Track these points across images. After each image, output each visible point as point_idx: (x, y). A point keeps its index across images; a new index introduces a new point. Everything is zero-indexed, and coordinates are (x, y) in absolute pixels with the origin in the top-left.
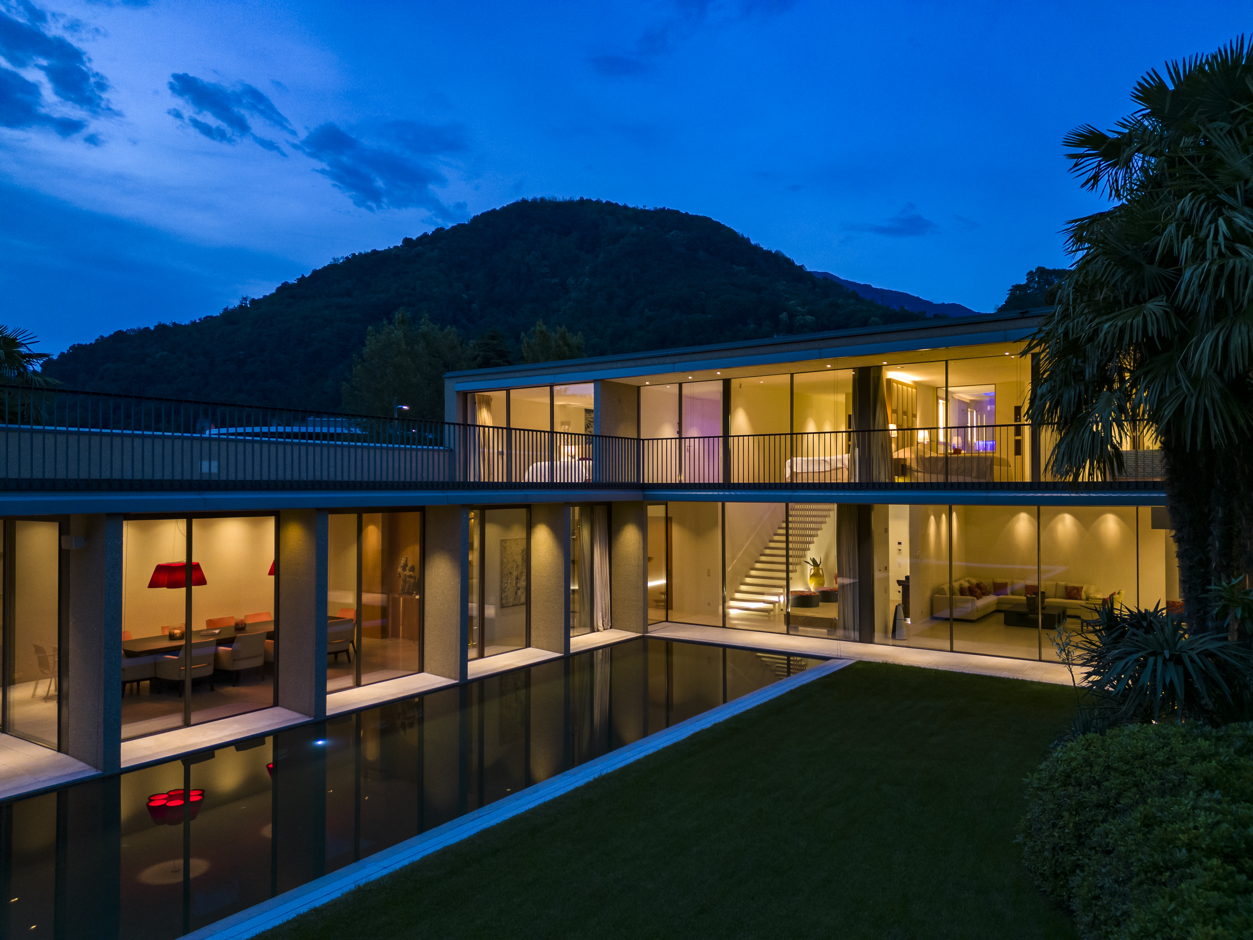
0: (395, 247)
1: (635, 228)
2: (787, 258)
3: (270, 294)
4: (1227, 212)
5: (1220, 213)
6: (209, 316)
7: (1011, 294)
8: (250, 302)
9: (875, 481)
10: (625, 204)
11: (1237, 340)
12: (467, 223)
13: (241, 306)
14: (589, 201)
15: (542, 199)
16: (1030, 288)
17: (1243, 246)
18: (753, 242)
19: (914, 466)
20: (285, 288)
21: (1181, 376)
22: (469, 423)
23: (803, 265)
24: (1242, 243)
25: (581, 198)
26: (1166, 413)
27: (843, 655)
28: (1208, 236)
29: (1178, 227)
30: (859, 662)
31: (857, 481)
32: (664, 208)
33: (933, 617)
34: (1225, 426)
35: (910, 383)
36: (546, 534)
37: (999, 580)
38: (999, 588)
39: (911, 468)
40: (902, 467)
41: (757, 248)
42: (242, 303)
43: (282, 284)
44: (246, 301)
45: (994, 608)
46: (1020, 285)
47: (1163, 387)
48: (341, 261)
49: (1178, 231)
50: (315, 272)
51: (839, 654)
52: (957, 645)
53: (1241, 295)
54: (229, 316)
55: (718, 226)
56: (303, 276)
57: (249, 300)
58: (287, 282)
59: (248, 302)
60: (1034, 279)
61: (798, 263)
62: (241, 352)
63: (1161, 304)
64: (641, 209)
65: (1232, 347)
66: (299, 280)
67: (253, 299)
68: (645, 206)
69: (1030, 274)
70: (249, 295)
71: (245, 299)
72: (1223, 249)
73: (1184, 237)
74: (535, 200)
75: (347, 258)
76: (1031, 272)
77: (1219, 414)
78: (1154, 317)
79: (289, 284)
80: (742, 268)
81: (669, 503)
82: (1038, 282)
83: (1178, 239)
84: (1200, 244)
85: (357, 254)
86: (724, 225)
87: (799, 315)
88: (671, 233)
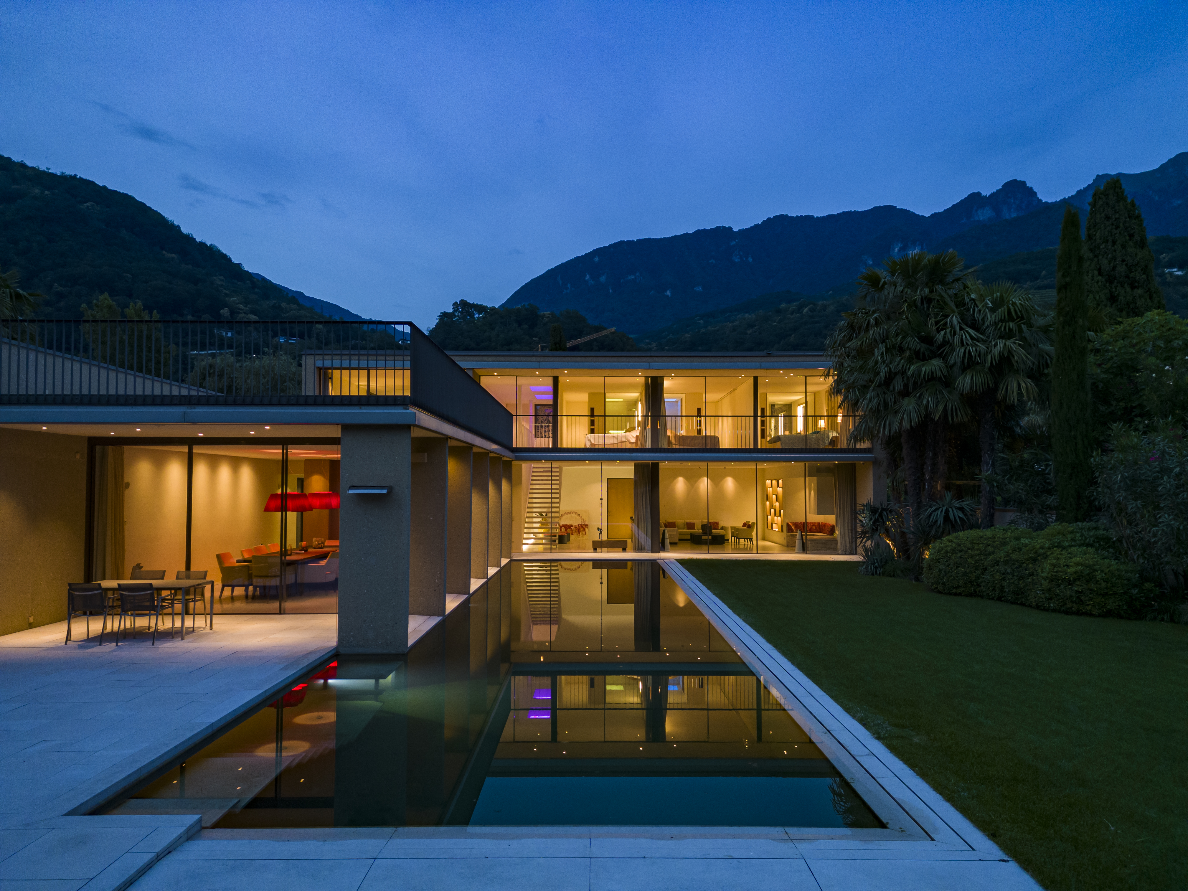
1: (37, 191)
2: (223, 253)
7: (440, 320)
16: (456, 316)
18: (184, 231)
23: (240, 264)
30: (677, 560)
31: (650, 447)
41: (189, 239)
46: (447, 312)
60: (458, 309)
61: (235, 260)
64: (44, 171)
76: (456, 303)
82: (461, 313)
87: (241, 313)
88: (85, 205)
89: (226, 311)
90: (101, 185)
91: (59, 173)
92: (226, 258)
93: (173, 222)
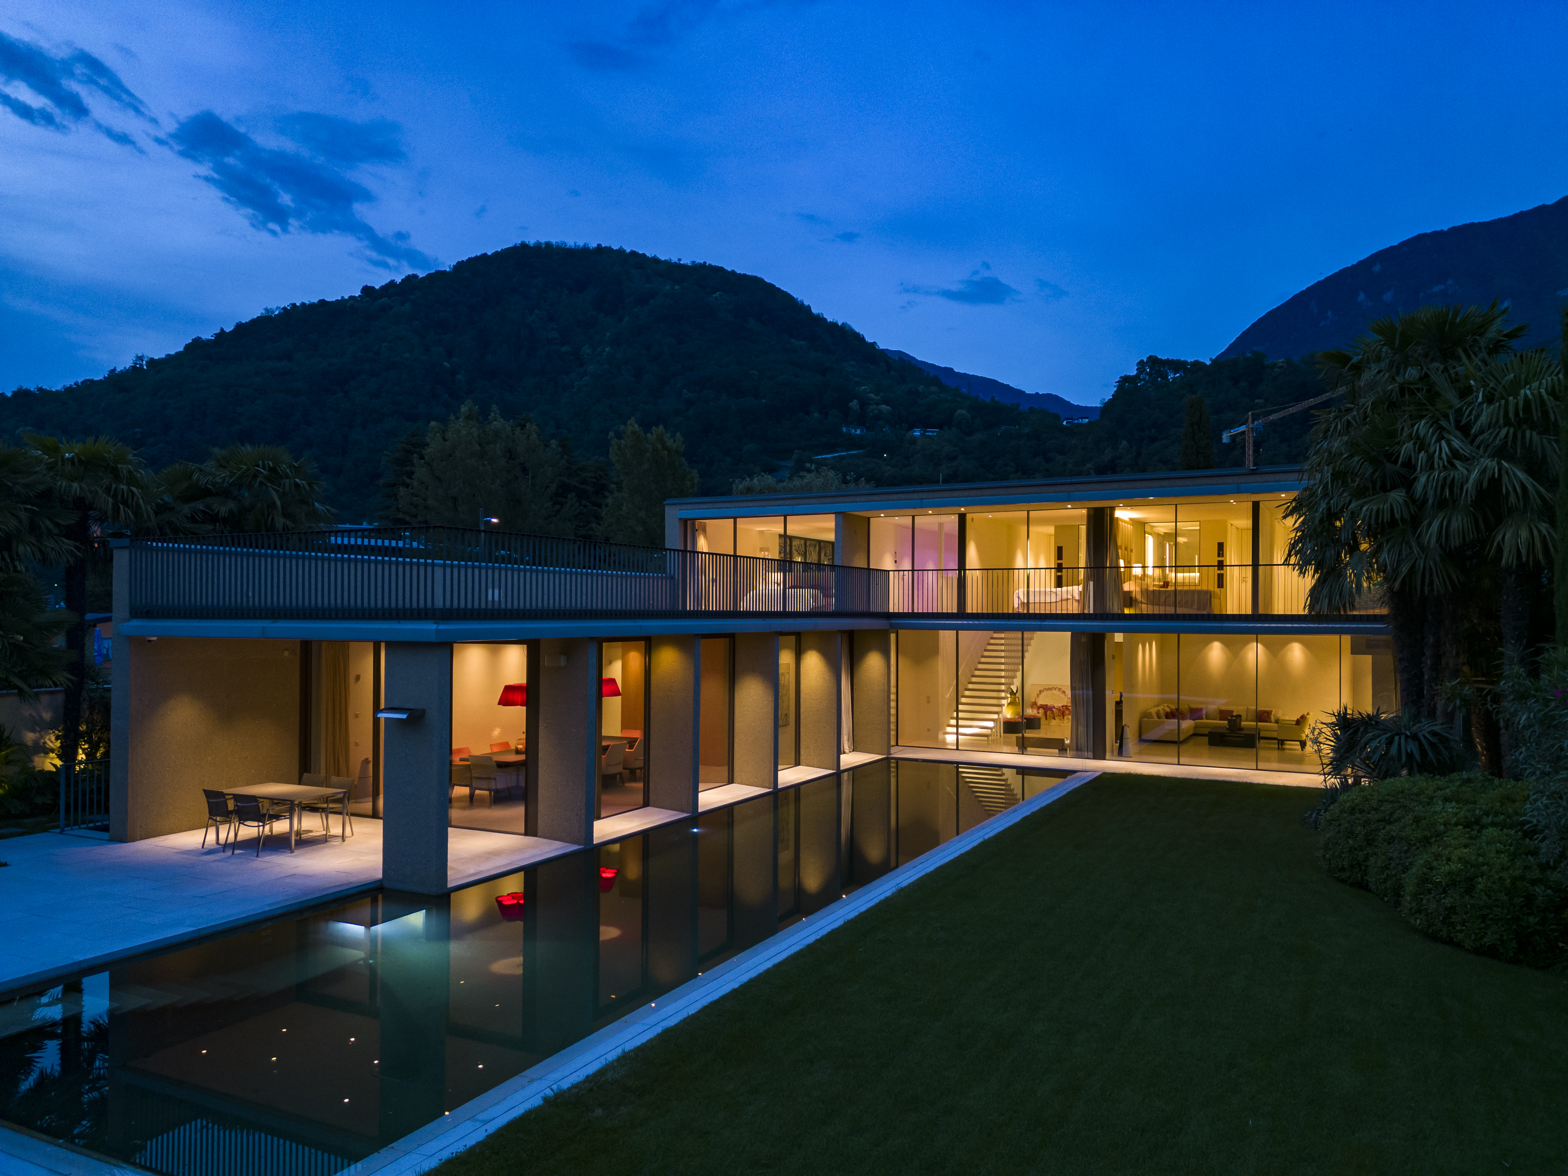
0: (351, 298)
1: (668, 287)
2: (856, 332)
3: (176, 353)
4: (1446, 435)
5: (1443, 438)
6: (89, 380)
7: (1119, 387)
8: (147, 362)
9: (1108, 611)
10: (655, 256)
11: (1455, 525)
12: (448, 270)
13: (134, 367)
14: (609, 249)
15: (548, 244)
16: (1141, 380)
17: (1458, 462)
18: (815, 311)
19: (1139, 597)
20: (196, 345)
21: (1413, 544)
22: (689, 549)
23: (875, 342)
24: (1457, 459)
25: (599, 245)
26: (1403, 570)
27: (1088, 769)
28: (1435, 452)
29: (1415, 444)
30: (1104, 773)
31: (1091, 612)
32: (705, 263)
33: (1141, 740)
34: (1444, 582)
35: (1127, 519)
36: (817, 659)
37: (1194, 706)
38: (1195, 713)
39: (1136, 600)
40: (1129, 599)
41: (819, 320)
42: (137, 364)
43: (193, 340)
44: (142, 361)
45: (1191, 732)
46: (1129, 376)
47: (1401, 551)
48: (277, 312)
49: (1415, 448)
50: (239, 326)
51: (1084, 768)
52: (1182, 760)
53: (1458, 497)
54: (116, 380)
55: (771, 289)
56: (222, 330)
57: (146, 359)
58: (199, 338)
59: (144, 363)
60: (1145, 370)
61: (869, 339)
62: (138, 430)
63: (1401, 494)
64: (675, 263)
65: (1452, 529)
66: (217, 336)
67: (152, 360)
68: (680, 260)
69: (1141, 363)
70: (146, 354)
71: (141, 358)
72: (1446, 463)
73: (1420, 452)
74: (538, 245)
75: (284, 308)
76: (1142, 361)
77: (1439, 572)
78: (1398, 504)
79: (203, 341)
80: (802, 342)
81: (899, 631)
82: (1150, 374)
83: (1415, 451)
84: (1431, 457)
85: (298, 304)
86: (779, 289)
87: (872, 404)
88: (714, 295)
89: (855, 403)
90: (729, 270)
91: (689, 264)
92: (859, 338)
93: (803, 302)
